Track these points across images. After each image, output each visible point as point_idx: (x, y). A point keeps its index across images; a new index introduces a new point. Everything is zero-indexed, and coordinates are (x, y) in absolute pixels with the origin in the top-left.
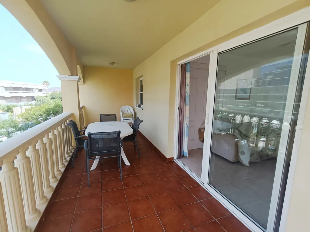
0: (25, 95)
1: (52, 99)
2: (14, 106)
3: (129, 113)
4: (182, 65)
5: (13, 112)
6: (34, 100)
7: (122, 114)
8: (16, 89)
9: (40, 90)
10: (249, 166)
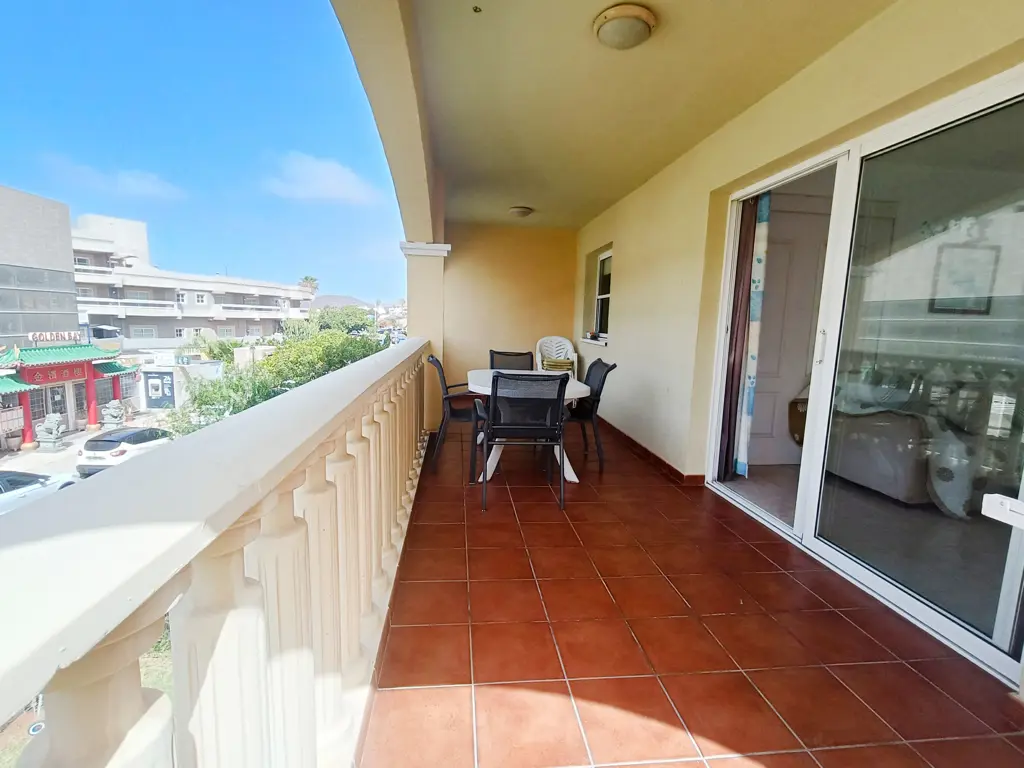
0: (257, 316)
1: (322, 328)
2: (236, 345)
3: (562, 358)
4: (744, 202)
5: (233, 360)
6: (281, 330)
7: (543, 361)
8: (239, 298)
9: (295, 304)
10: (969, 518)
